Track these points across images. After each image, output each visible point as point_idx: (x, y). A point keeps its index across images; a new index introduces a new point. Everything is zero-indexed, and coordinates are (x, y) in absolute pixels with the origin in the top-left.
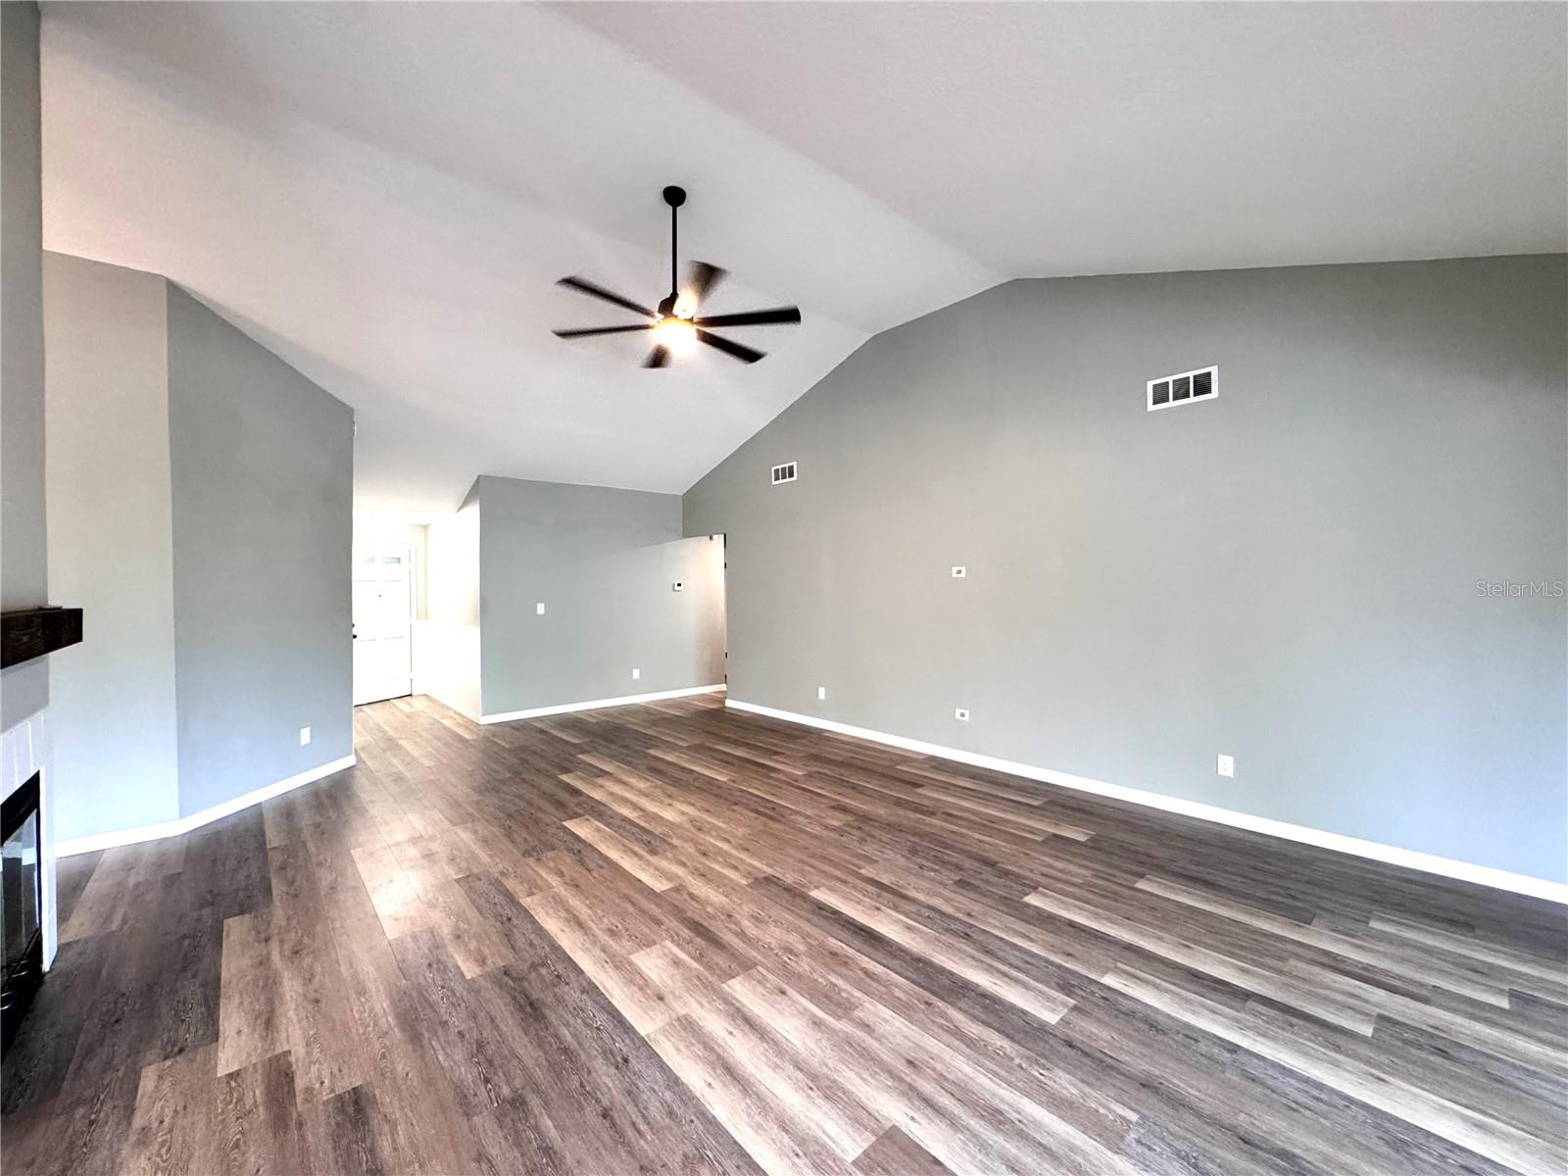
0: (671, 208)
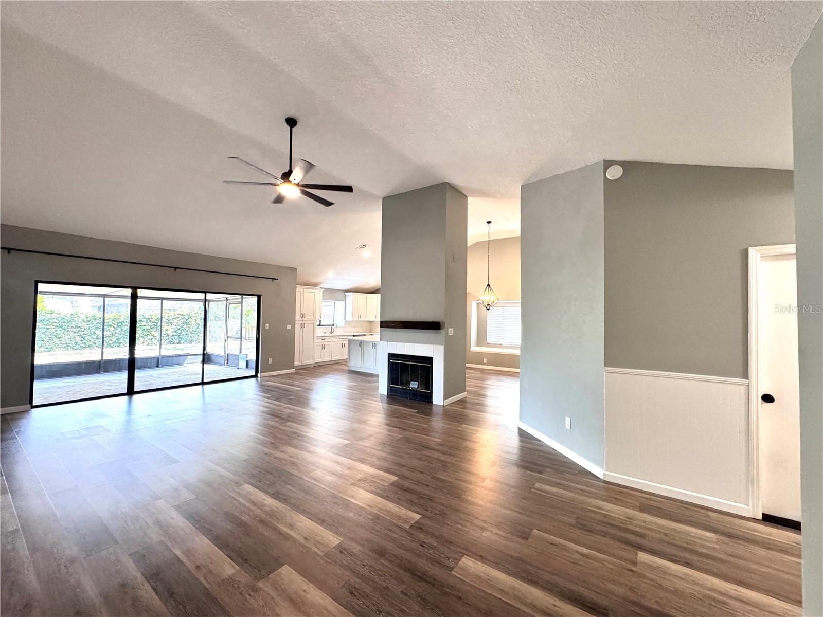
0: (289, 128)
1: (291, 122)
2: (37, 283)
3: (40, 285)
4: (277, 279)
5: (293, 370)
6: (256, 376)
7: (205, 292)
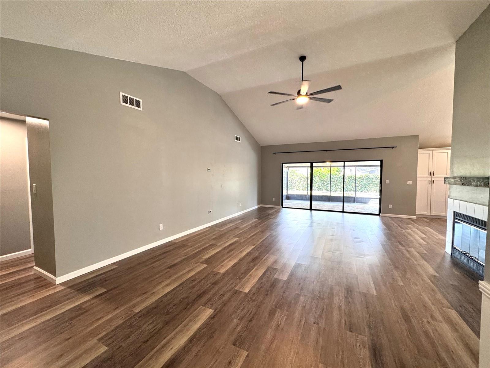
0: (302, 62)
1: (303, 59)
2: (282, 164)
3: (284, 164)
4: (396, 147)
5: (415, 217)
6: (379, 215)
7: (344, 162)
